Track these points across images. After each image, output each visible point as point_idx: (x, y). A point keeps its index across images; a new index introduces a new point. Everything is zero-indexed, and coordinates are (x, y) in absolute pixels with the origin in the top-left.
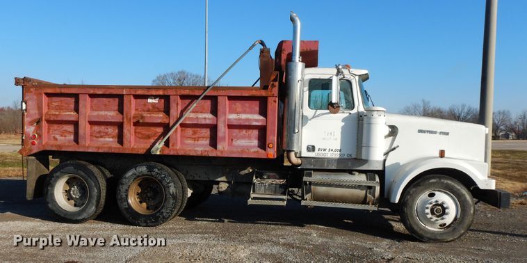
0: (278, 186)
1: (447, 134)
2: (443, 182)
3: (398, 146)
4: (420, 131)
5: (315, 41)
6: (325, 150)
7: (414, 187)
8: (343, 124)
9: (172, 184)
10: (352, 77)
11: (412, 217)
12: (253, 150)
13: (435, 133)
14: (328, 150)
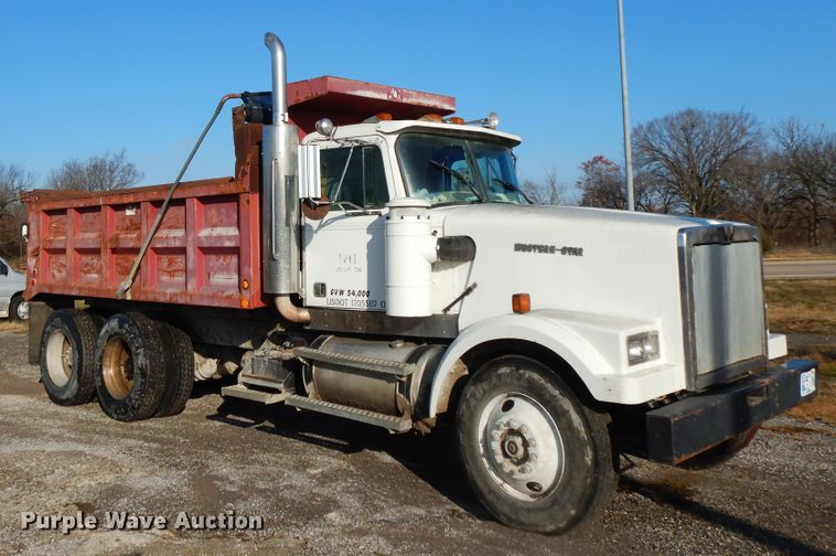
0: (281, 363)
1: (577, 252)
2: (521, 375)
3: (475, 285)
4: (519, 247)
5: (322, 78)
6: (342, 293)
7: (475, 383)
8: (370, 237)
9: (141, 351)
10: (381, 139)
11: (475, 458)
12: (227, 293)
13: (552, 250)
14: (346, 293)
